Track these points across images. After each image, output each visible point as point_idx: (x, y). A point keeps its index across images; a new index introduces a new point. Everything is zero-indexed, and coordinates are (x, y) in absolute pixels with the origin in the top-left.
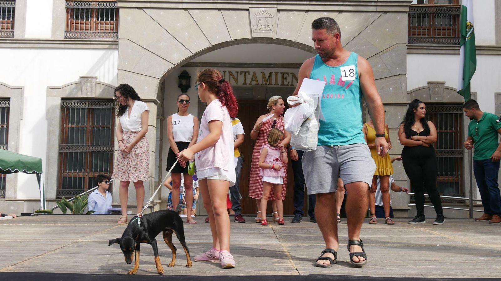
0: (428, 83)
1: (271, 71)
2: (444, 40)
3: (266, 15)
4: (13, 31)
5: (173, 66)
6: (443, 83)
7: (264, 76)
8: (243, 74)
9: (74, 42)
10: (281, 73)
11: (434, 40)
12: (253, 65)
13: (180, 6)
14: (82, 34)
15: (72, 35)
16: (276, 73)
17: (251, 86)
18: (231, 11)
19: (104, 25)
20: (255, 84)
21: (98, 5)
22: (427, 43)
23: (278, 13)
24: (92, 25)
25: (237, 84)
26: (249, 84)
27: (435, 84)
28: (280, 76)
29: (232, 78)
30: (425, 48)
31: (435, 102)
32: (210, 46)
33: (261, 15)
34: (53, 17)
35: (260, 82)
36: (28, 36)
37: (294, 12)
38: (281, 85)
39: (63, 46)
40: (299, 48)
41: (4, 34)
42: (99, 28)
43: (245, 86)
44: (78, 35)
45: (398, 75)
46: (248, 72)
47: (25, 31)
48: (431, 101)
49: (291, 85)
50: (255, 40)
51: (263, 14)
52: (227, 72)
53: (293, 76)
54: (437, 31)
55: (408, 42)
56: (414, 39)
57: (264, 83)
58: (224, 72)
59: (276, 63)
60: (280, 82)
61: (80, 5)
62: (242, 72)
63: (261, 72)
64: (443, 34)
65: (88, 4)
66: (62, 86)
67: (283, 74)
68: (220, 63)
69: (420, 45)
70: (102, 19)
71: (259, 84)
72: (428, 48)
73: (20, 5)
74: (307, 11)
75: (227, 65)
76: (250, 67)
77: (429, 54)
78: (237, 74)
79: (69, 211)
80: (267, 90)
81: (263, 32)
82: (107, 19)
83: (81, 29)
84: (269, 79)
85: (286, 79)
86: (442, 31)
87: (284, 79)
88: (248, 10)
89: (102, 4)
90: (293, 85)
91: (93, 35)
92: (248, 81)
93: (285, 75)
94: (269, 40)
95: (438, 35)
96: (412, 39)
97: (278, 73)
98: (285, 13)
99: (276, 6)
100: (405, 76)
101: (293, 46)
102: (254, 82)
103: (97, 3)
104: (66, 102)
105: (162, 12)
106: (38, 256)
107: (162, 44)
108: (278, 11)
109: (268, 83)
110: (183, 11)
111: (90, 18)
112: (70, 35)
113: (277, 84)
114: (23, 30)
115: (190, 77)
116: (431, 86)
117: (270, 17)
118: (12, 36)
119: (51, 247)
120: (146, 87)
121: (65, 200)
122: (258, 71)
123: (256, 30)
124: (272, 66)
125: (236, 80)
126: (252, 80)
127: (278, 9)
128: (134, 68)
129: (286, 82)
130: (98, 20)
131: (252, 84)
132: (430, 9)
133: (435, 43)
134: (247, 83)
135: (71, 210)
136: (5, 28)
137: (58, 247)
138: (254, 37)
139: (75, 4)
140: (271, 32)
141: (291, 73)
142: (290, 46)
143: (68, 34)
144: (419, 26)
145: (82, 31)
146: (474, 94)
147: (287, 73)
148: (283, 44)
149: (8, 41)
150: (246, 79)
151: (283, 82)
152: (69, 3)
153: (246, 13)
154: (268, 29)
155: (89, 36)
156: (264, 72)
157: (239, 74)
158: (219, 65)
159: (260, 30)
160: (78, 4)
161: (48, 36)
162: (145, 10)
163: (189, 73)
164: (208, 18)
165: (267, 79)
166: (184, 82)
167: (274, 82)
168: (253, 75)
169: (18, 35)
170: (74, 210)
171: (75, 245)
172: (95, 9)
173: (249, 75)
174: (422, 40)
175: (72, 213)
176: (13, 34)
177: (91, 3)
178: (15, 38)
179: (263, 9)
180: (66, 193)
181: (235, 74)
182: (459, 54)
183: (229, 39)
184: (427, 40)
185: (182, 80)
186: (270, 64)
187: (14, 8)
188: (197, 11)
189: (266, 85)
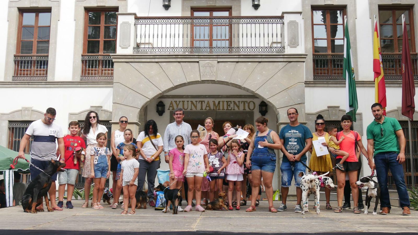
0: (328, 107)
1: (219, 101)
2: (338, 77)
3: (210, 65)
4: (47, 76)
5: (149, 100)
6: (339, 107)
7: (214, 104)
8: (200, 102)
9: (87, 83)
10: (226, 101)
11: (332, 77)
12: (207, 96)
13: (153, 60)
14: (92, 78)
15: (86, 78)
16: (223, 102)
17: (205, 110)
18: (187, 63)
19: (107, 71)
20: (209, 110)
21: (103, 58)
22: (326, 80)
23: (218, 64)
24: (99, 71)
25: (196, 109)
26: (205, 109)
27: (333, 108)
28: (225, 103)
29: (193, 106)
30: (325, 83)
31: (333, 120)
32: (174, 86)
33: (207, 65)
34: (73, 66)
35: (212, 108)
36: (56, 80)
37: (229, 63)
38: (226, 110)
39: (79, 86)
40: (233, 86)
41: (41, 79)
42: (104, 73)
43: (202, 110)
44: (89, 78)
45: (299, 104)
46: (204, 101)
47: (54, 76)
48: (330, 120)
49: (233, 110)
50: (203, 82)
51: (208, 64)
52: (190, 101)
53: (234, 103)
54: (333, 71)
55: (314, 79)
56: (317, 77)
57: (215, 108)
58: (187, 101)
59: (223, 95)
60: (225, 108)
61: (91, 58)
62: (199, 101)
63: (213, 101)
64: (338, 73)
65: (97, 57)
66: (79, 113)
67: (227, 102)
68: (184, 95)
69: (322, 81)
70: (106, 67)
71: (211, 110)
72: (327, 83)
73: (52, 59)
74: (237, 62)
75: (190, 97)
76: (205, 98)
77: (328, 87)
78: (196, 102)
79: (79, 198)
80: (216, 113)
81: (208, 76)
82: (109, 67)
83: (91, 74)
84: (218, 106)
85: (229, 105)
86: (336, 71)
87: (228, 106)
88: (198, 62)
89: (106, 57)
90: (235, 110)
91: (99, 78)
92: (204, 108)
93: (229, 103)
94: (213, 82)
95: (334, 74)
96: (316, 77)
97: (224, 101)
98: (223, 64)
99: (216, 59)
100: (304, 104)
101: (229, 85)
102: (208, 108)
103: (102, 57)
104: (81, 123)
105: (141, 64)
106: (49, 222)
107: (141, 86)
108: (218, 62)
109: (218, 108)
110: (156, 63)
111: (97, 67)
112: (84, 78)
113: (223, 109)
114: (53, 75)
115: (164, 105)
116: (330, 109)
117: (212, 66)
118: (46, 79)
119: (58, 218)
120: (131, 114)
121: (77, 190)
122: (211, 100)
123: (203, 75)
124: (220, 97)
125: (196, 107)
126: (207, 107)
127: (218, 61)
128: (123, 101)
129: (230, 107)
130: (103, 68)
131: (206, 110)
132: (328, 56)
133: (332, 80)
134: (203, 108)
135: (81, 196)
136: (41, 74)
137: (63, 218)
138: (203, 80)
139: (88, 57)
140: (214, 76)
141: (233, 102)
142: (227, 85)
143: (83, 78)
144: (321, 68)
145: (92, 75)
146: (360, 114)
147: (231, 102)
148: (222, 84)
149: (43, 83)
150: (202, 106)
151: (227, 108)
152: (84, 57)
153: (197, 64)
154: (212, 74)
155: (97, 79)
156: (214, 101)
157: (198, 102)
158: (184, 97)
159: (206, 75)
160: (89, 57)
161: (70, 79)
162: (130, 63)
163: (164, 103)
164: (172, 68)
165: (217, 106)
166: (160, 108)
167: (221, 108)
168: (207, 103)
169: (49, 79)
170: (82, 197)
171: (74, 217)
172: (101, 61)
173: (204, 103)
174: (323, 77)
175: (81, 198)
176: (46, 78)
177: (98, 57)
178: (48, 81)
179: (208, 61)
180: (81, 185)
181: (195, 103)
182: (345, 87)
183: (185, 82)
184: (327, 77)
185: (159, 107)
186: (219, 96)
187: (47, 61)
188: (165, 64)
189: (216, 110)
